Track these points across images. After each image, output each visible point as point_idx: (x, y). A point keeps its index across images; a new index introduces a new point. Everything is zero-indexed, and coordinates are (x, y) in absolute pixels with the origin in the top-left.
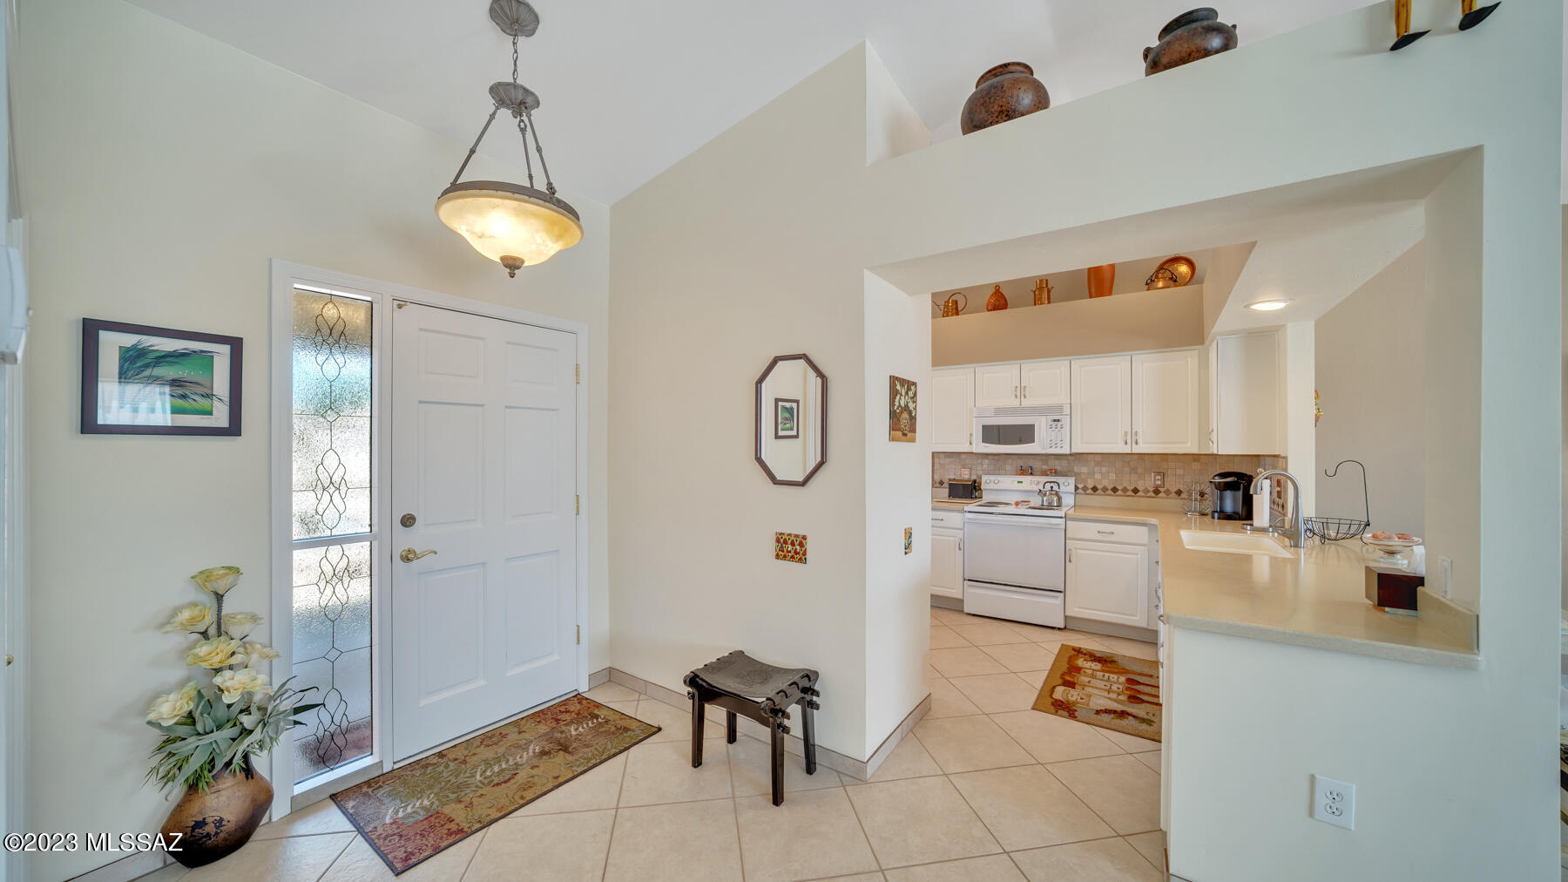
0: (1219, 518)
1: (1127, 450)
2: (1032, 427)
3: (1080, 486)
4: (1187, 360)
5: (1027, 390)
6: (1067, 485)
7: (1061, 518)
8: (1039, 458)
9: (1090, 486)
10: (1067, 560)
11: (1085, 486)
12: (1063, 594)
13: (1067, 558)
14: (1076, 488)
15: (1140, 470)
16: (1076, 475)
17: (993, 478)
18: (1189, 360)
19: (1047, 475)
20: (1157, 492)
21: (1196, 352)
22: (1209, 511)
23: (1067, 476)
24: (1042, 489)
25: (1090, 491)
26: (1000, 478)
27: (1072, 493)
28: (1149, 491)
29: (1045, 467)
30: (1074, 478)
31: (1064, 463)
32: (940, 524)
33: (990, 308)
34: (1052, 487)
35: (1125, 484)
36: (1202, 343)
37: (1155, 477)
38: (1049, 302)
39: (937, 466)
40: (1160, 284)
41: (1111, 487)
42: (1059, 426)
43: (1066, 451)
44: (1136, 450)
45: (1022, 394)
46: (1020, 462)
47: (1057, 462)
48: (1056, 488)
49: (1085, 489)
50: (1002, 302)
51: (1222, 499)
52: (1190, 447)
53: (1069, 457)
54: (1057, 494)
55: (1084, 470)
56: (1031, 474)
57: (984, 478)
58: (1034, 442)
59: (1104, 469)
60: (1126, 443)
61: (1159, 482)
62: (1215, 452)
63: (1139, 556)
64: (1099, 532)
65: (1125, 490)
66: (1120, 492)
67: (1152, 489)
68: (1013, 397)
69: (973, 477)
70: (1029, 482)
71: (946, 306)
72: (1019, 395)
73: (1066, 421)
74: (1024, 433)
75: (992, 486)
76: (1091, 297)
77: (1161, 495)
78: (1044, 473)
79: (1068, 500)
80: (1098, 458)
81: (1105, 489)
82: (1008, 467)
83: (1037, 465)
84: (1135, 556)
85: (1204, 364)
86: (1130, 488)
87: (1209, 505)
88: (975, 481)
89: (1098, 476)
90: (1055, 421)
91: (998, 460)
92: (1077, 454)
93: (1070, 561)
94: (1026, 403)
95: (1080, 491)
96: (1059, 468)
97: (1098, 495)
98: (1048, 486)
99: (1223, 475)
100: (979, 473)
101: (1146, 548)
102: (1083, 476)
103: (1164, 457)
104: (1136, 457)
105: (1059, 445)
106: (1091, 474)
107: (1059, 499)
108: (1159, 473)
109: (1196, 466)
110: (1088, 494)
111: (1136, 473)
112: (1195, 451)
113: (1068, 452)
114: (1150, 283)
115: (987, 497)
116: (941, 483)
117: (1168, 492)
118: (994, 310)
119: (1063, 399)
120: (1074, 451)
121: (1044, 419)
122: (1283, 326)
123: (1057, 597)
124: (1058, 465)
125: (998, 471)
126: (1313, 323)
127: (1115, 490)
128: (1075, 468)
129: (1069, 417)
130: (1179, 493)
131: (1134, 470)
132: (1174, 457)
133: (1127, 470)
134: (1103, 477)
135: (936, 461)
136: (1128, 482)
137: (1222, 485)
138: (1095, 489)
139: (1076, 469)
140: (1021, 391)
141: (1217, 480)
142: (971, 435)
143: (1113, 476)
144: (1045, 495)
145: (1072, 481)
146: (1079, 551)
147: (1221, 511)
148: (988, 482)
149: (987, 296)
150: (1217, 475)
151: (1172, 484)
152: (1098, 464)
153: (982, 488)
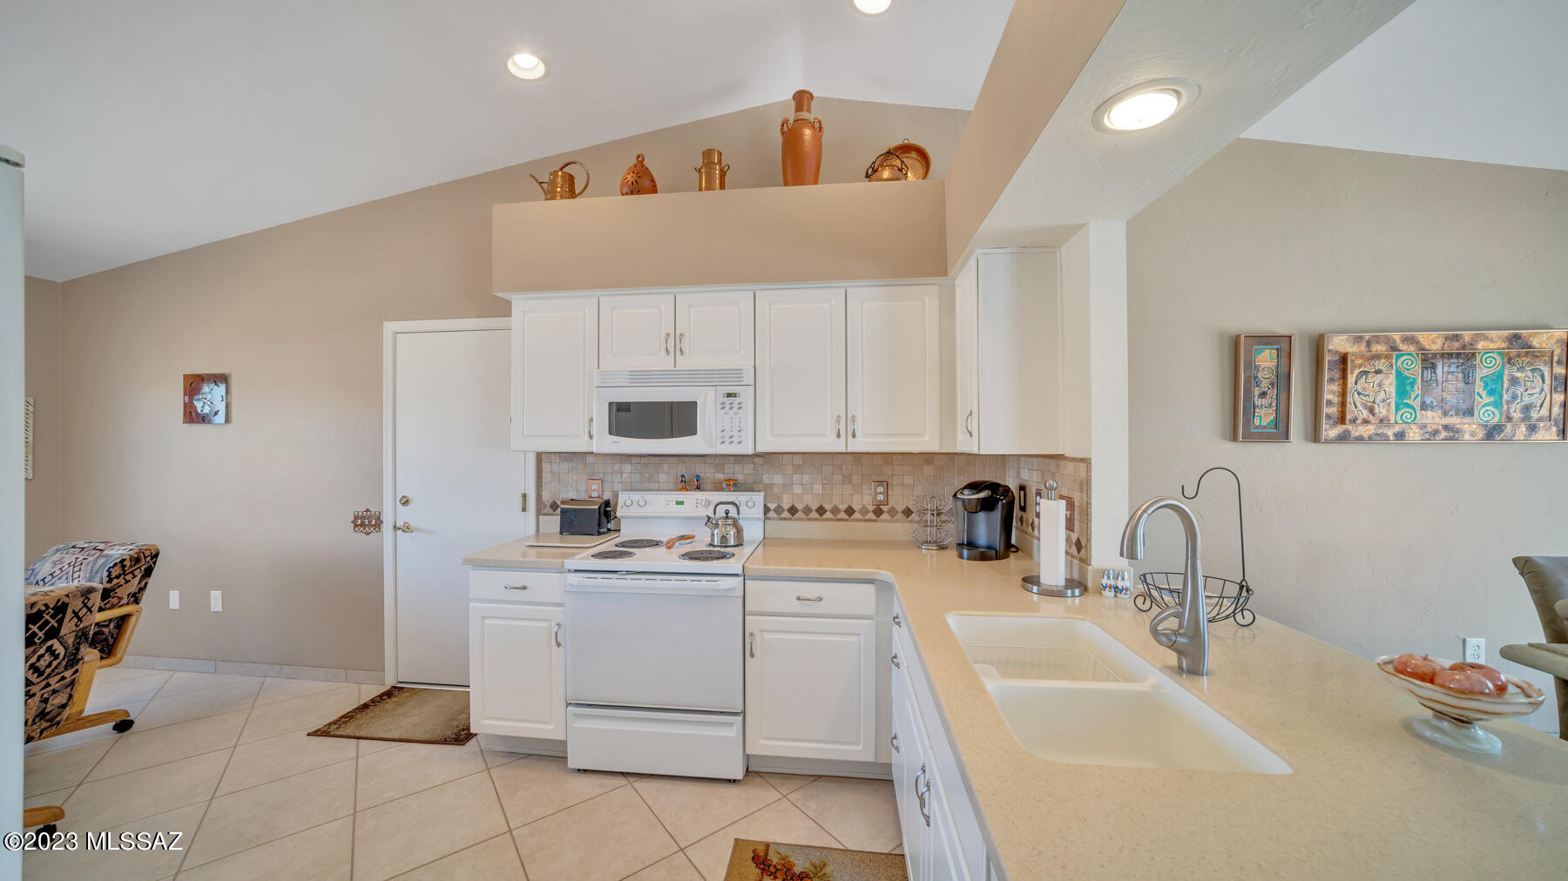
0: (969, 558)
1: (839, 446)
2: (691, 406)
3: (772, 506)
4: (921, 300)
5: (686, 340)
6: (751, 506)
7: (737, 575)
8: (707, 459)
9: (786, 505)
10: (748, 652)
11: (779, 506)
12: (741, 718)
13: (747, 652)
14: (767, 510)
15: (855, 479)
16: (767, 489)
17: (636, 496)
18: (927, 299)
19: (722, 490)
20: (878, 512)
21: (935, 289)
22: (951, 540)
23: (752, 491)
24: (712, 515)
25: (786, 514)
26: (649, 496)
27: (759, 519)
28: (868, 512)
29: (720, 476)
30: (762, 494)
31: (749, 469)
32: (522, 595)
33: (625, 190)
34: (727, 512)
35: (836, 501)
36: (945, 273)
37: (875, 490)
38: (722, 187)
39: (546, 477)
40: (886, 174)
41: (815, 506)
42: (736, 406)
43: (748, 449)
44: (857, 446)
45: (678, 347)
46: (682, 469)
47: (738, 468)
48: (732, 509)
49: (779, 510)
50: (647, 183)
51: (971, 525)
52: (928, 442)
53: (756, 460)
54: (735, 524)
55: (778, 479)
56: (698, 488)
57: (623, 498)
58: (694, 433)
59: (806, 478)
60: (839, 436)
61: (880, 497)
62: (975, 451)
63: (862, 638)
64: (798, 599)
65: (835, 510)
66: (828, 515)
67: (871, 508)
68: (663, 352)
69: (607, 496)
70: (697, 503)
71: (553, 183)
72: (671, 349)
73: (746, 395)
74: (679, 418)
75: (634, 511)
76: (786, 184)
77: (885, 516)
78: (718, 487)
79: (753, 531)
80: (798, 460)
81: (807, 510)
82: (663, 477)
83: (707, 473)
84: (854, 639)
85: (948, 307)
86: (843, 507)
87: (953, 531)
88: (607, 503)
89: (797, 490)
90: (729, 395)
91: (647, 465)
92: (767, 454)
93: (752, 655)
94: (684, 363)
95: (772, 514)
96: (740, 477)
97: (798, 519)
98: (721, 510)
99: (975, 486)
100: (617, 487)
101: (874, 622)
102: (776, 490)
103: (888, 457)
104: (850, 457)
105: (736, 440)
106: (788, 487)
107: (739, 531)
108: (881, 483)
109: (928, 470)
110: (785, 519)
111: (851, 483)
112: (934, 447)
113: (750, 451)
114: (871, 174)
115: (628, 532)
116: (554, 506)
117: (893, 512)
118: (632, 193)
119: (742, 361)
120: (761, 449)
121: (711, 392)
122: (1082, 226)
123: (731, 724)
124: (740, 473)
125: (645, 485)
126: (1125, 223)
127: (821, 511)
128: (765, 476)
129: (753, 388)
130: (908, 512)
131: (847, 479)
132: (901, 457)
133: (838, 478)
134: (806, 490)
135: (546, 467)
136: (840, 497)
137: (974, 504)
138: (793, 510)
139: (766, 479)
140: (675, 343)
141: (968, 495)
142: (591, 420)
143: (818, 488)
144: (717, 525)
145: (759, 498)
146: (767, 636)
147: (971, 545)
148: (629, 506)
149: (622, 168)
150: (964, 488)
151: (899, 500)
152: (798, 469)
153: (618, 514)
